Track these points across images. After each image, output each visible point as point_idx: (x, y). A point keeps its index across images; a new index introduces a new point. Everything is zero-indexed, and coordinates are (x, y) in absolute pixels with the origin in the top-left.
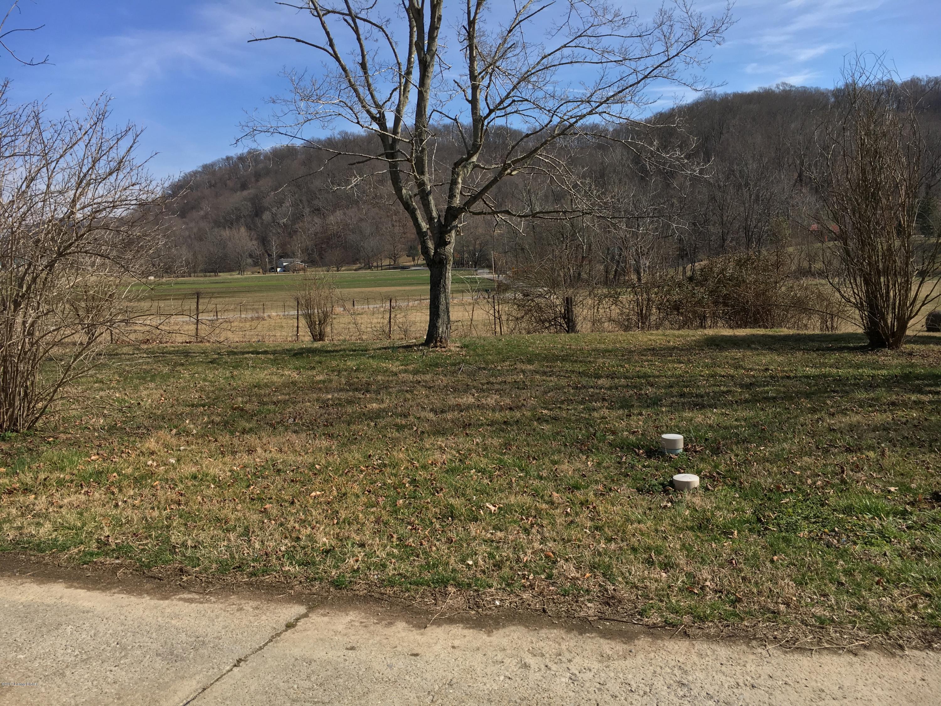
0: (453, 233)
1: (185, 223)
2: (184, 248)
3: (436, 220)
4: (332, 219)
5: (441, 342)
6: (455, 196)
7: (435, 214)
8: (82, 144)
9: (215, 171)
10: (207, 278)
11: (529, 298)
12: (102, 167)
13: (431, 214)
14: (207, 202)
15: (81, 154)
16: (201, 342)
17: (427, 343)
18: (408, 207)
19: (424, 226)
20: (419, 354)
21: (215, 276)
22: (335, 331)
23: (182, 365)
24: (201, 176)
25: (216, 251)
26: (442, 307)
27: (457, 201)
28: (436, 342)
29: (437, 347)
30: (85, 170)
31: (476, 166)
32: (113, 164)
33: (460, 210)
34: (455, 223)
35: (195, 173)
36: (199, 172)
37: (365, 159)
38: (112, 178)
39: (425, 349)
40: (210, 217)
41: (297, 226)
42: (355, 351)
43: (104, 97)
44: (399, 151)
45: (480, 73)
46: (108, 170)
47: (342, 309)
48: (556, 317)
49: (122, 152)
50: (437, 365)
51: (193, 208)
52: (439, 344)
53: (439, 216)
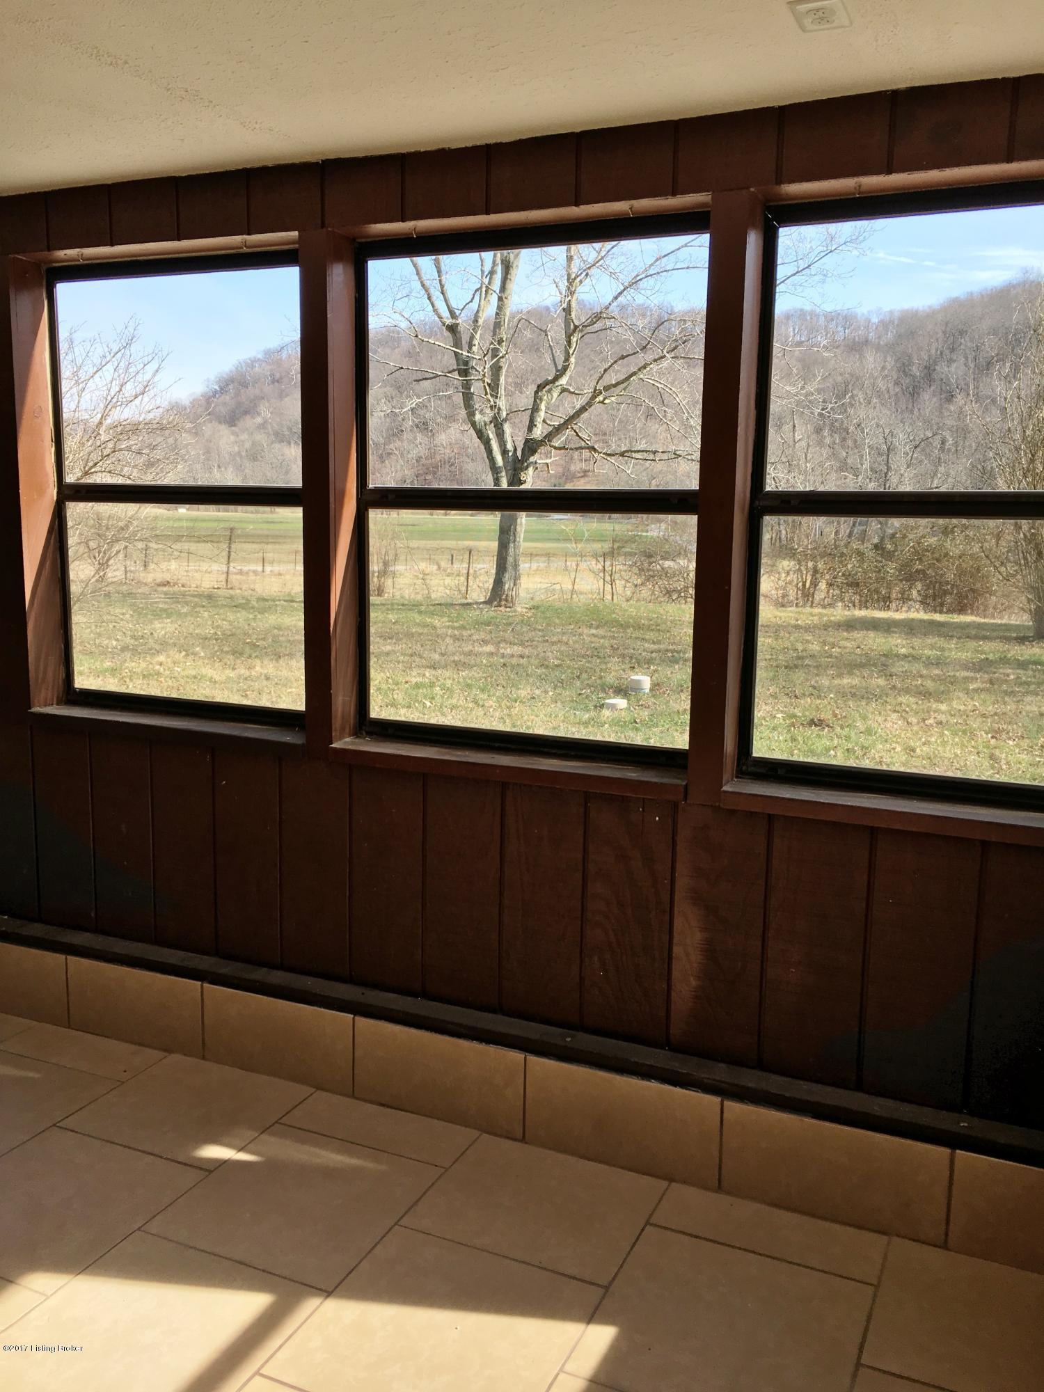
0: (531, 470)
1: (234, 433)
2: (230, 469)
3: (510, 454)
4: (442, 438)
5: (507, 601)
6: (536, 426)
7: (509, 446)
8: (110, 367)
9: (281, 359)
10: (259, 516)
11: (653, 559)
12: (129, 390)
13: (505, 445)
14: (267, 404)
15: (109, 378)
16: (232, 588)
17: (488, 602)
18: (481, 434)
19: (499, 460)
20: (478, 612)
21: (271, 512)
22: (397, 587)
23: (203, 606)
24: (260, 366)
25: (274, 478)
26: (510, 559)
27: (538, 433)
28: (500, 601)
29: (501, 606)
30: (112, 393)
31: (564, 390)
32: (139, 389)
33: (541, 443)
34: (532, 459)
35: (254, 361)
36: (259, 359)
37: (432, 375)
38: (137, 401)
39: (486, 608)
40: (269, 426)
41: (392, 446)
42: (403, 605)
43: (133, 319)
44: (473, 367)
45: (577, 276)
46: (134, 393)
47: (435, 567)
48: (687, 587)
49: (148, 377)
50: (488, 624)
51: (246, 412)
52: (503, 603)
53: (515, 450)
